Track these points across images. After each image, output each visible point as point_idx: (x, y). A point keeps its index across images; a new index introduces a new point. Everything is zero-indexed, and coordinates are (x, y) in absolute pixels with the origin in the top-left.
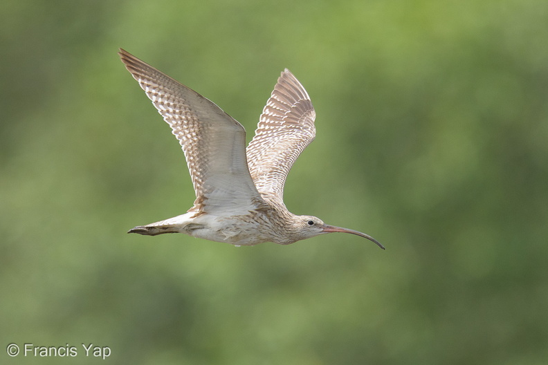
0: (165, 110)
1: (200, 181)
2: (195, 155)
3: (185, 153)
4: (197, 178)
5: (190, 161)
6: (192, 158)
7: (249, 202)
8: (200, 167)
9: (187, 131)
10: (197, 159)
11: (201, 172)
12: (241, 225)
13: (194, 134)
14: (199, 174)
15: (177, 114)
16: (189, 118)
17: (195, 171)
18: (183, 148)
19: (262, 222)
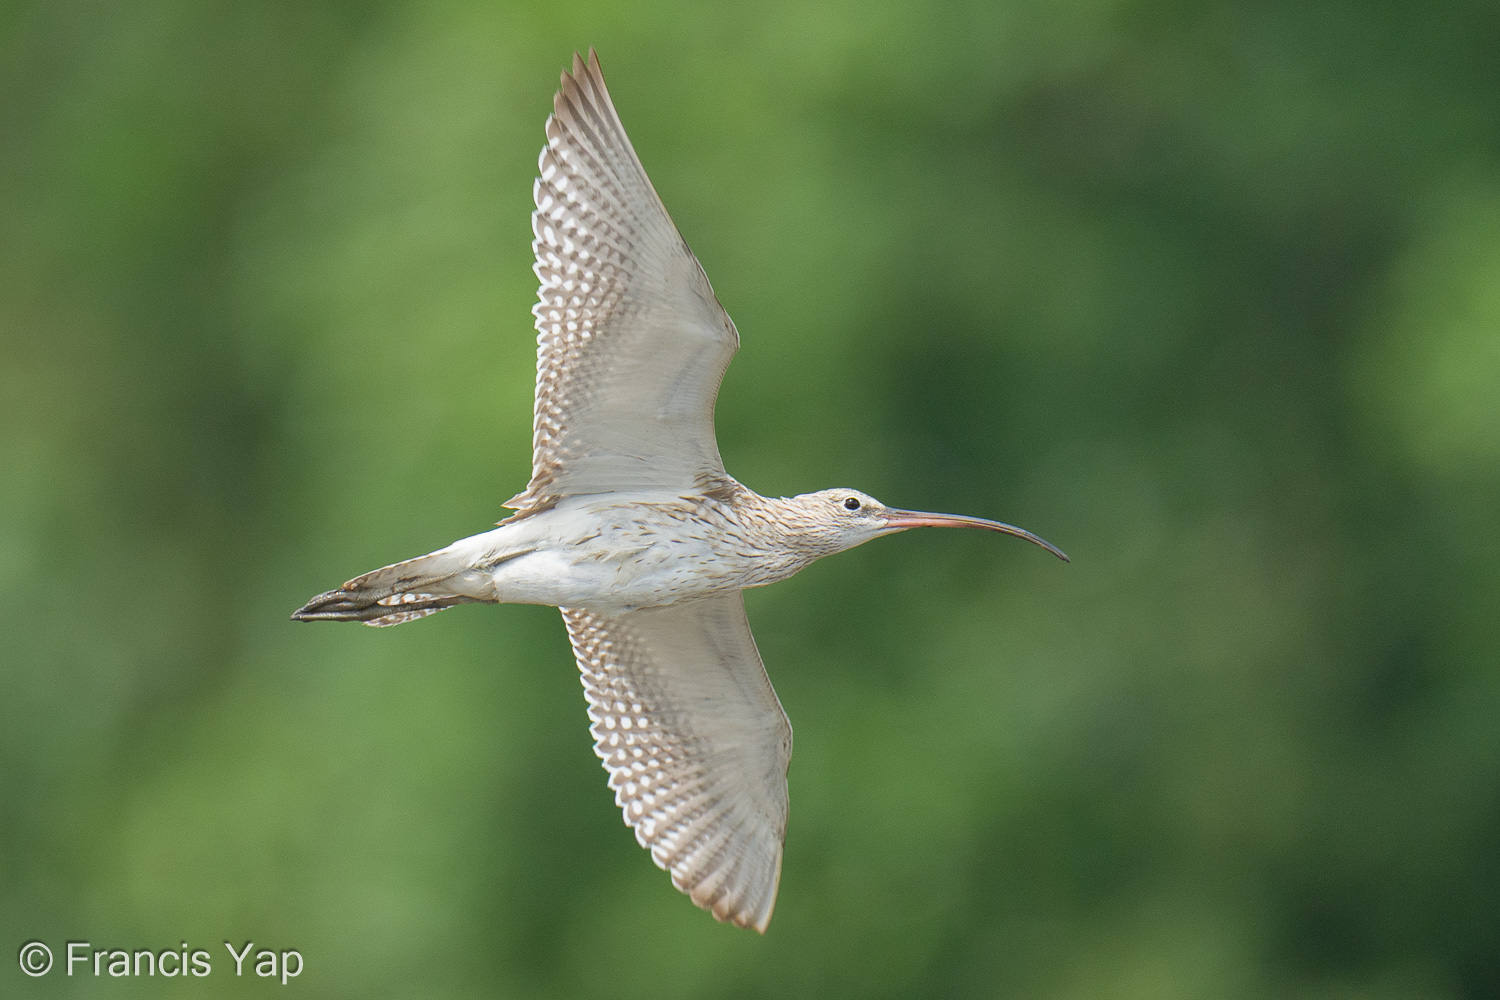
0: (553, 242)
1: (557, 427)
2: (565, 369)
3: (541, 361)
4: (548, 421)
5: (547, 380)
6: (553, 375)
7: (690, 480)
8: (566, 397)
9: (572, 314)
10: (568, 378)
11: (565, 409)
12: (657, 524)
13: (588, 324)
14: (558, 411)
15: (580, 262)
16: (604, 279)
17: (549, 403)
18: (540, 351)
19: (722, 520)
